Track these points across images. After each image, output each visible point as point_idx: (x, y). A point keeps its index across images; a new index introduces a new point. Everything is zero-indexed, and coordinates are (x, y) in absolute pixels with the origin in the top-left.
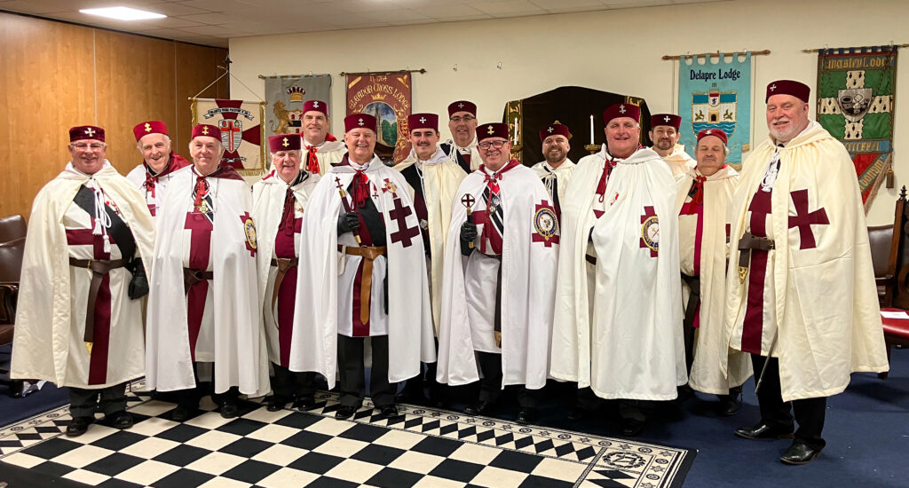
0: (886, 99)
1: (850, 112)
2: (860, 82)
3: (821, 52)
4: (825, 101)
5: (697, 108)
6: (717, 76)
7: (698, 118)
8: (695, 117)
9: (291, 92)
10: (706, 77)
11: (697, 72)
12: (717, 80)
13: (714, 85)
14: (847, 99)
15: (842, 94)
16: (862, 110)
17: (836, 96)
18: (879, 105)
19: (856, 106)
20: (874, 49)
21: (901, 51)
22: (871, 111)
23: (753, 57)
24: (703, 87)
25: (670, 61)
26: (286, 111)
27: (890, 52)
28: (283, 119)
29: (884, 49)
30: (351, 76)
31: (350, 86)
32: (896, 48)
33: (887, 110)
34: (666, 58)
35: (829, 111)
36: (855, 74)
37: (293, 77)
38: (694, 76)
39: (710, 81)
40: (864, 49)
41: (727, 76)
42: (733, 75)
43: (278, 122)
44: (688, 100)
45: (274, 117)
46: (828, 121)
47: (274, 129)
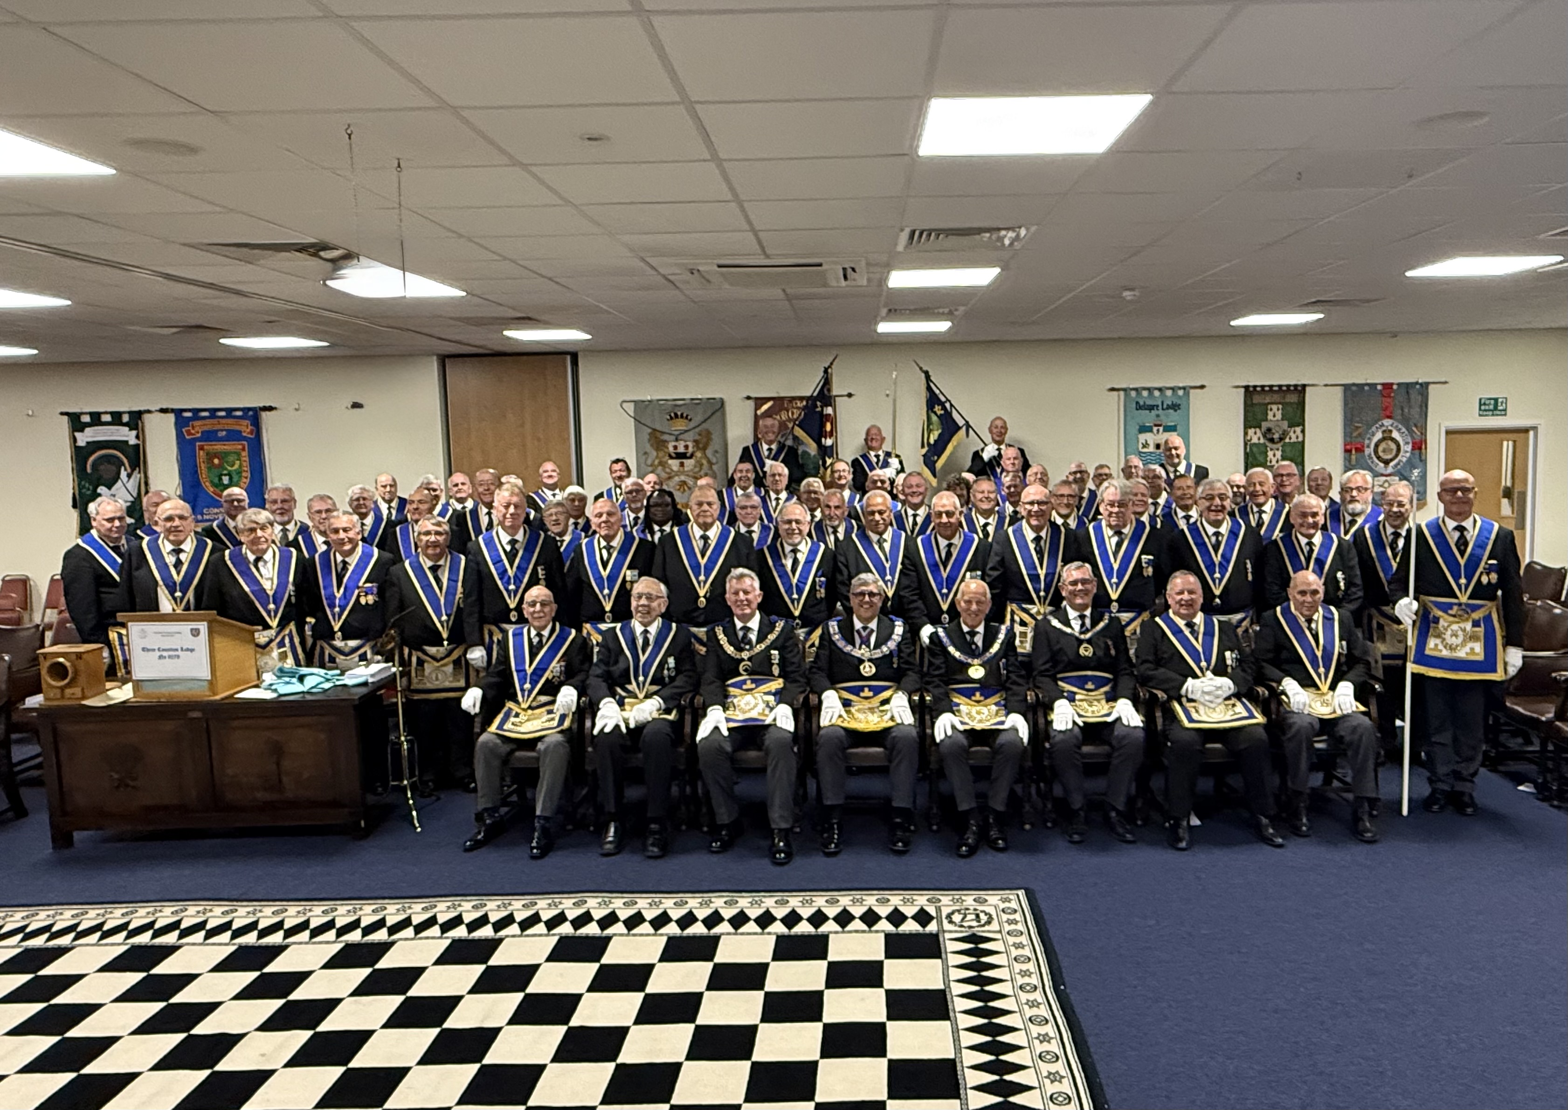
0: (1298, 430)
1: (1272, 440)
2: (1279, 416)
3: (1247, 388)
4: (1251, 432)
5: (1142, 438)
6: (1160, 408)
7: (1144, 447)
8: (1140, 446)
9: (671, 418)
10: (1151, 408)
11: (1142, 403)
12: (1160, 412)
13: (1158, 416)
14: (1269, 430)
15: (1265, 425)
16: (1281, 439)
17: (1260, 427)
18: (1294, 435)
19: (1276, 436)
20: (1288, 386)
21: (1308, 389)
22: (1287, 440)
23: (1192, 391)
24: (1148, 418)
25: (1115, 393)
26: (666, 441)
27: (1300, 390)
28: (661, 450)
29: (1296, 386)
30: (762, 400)
32: (1304, 386)
33: (1300, 439)
34: (1113, 389)
35: (1255, 440)
36: (1274, 407)
37: (675, 400)
38: (1139, 407)
39: (1154, 412)
40: (1280, 386)
41: (1169, 407)
42: (1175, 407)
43: (655, 453)
44: (1134, 429)
45: (648, 448)
46: (1255, 449)
47: (649, 462)
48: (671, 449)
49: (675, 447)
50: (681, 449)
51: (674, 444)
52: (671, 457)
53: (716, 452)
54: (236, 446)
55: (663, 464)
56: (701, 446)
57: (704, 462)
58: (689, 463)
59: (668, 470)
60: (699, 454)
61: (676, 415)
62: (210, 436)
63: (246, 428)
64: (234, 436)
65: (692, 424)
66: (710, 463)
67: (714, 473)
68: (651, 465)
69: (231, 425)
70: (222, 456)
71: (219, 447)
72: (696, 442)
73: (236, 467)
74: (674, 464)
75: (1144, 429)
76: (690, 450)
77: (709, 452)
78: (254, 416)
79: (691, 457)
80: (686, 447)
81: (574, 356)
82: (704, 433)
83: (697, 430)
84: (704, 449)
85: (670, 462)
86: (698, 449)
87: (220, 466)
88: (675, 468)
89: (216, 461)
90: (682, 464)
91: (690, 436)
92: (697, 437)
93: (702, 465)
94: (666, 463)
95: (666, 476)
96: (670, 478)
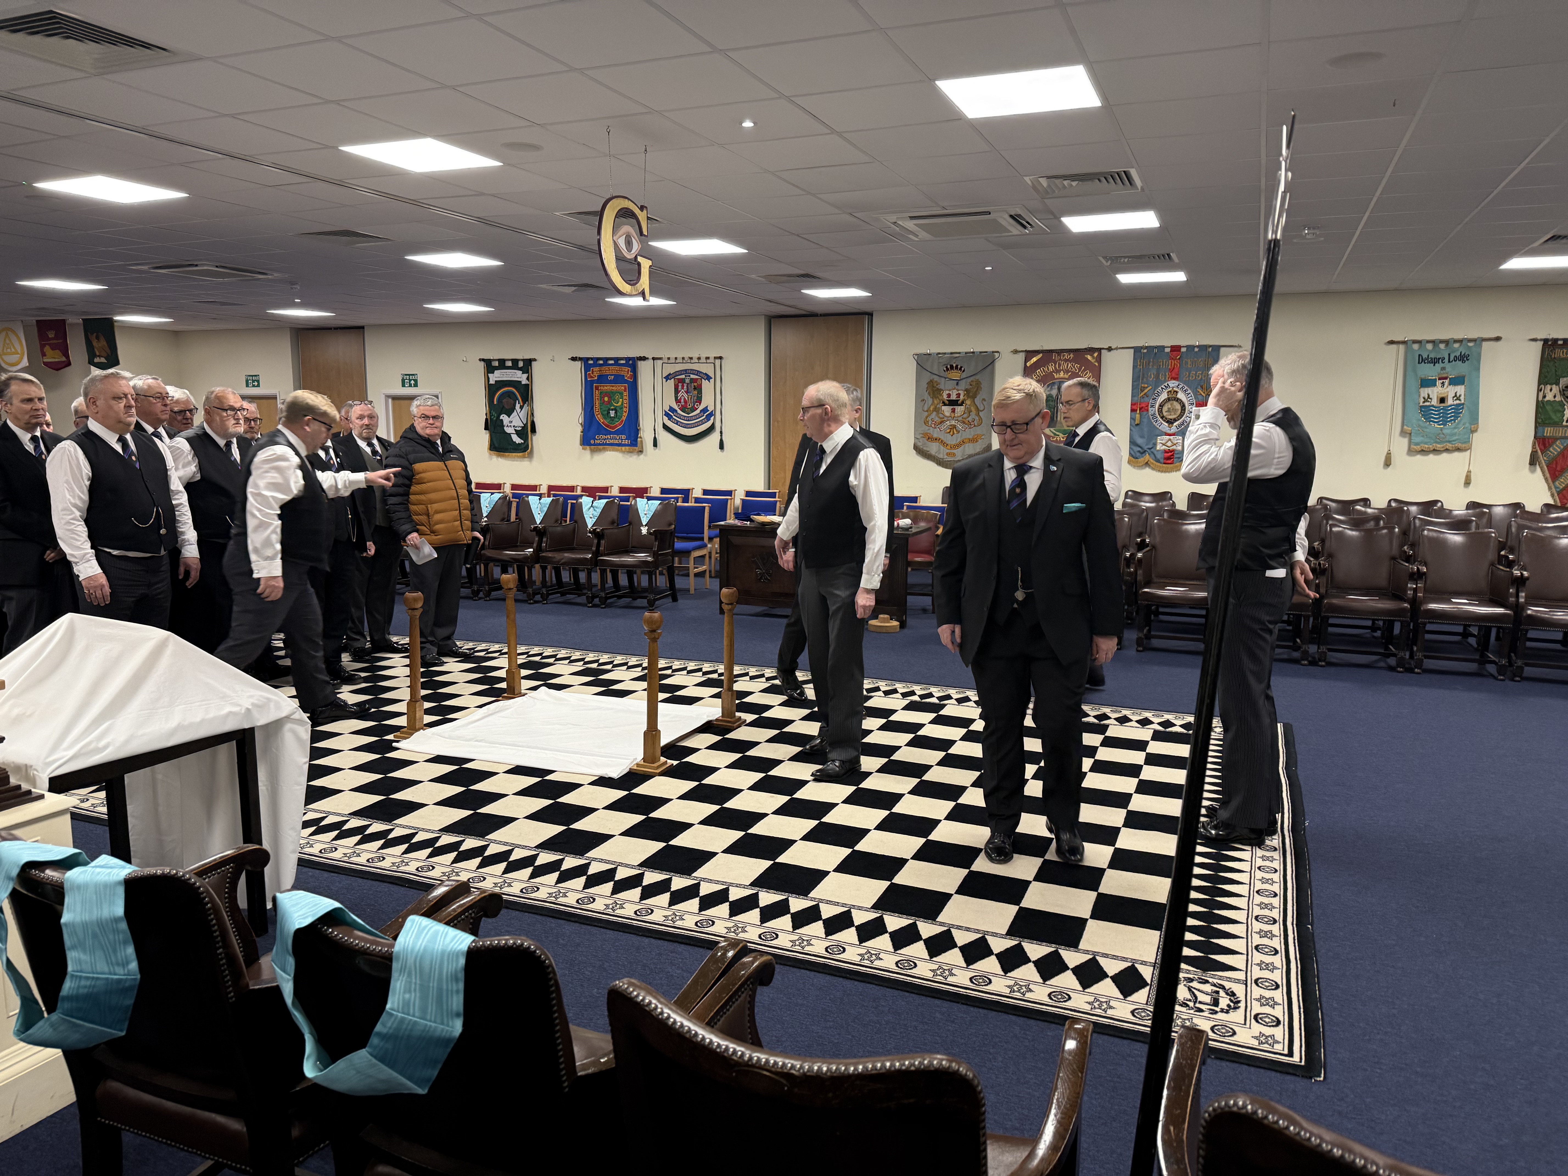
3: (1546, 341)
4: (1546, 388)
5: (1424, 391)
6: (1446, 360)
7: (1425, 400)
8: (1421, 399)
9: (948, 369)
10: (1435, 361)
11: (1425, 356)
12: (1446, 364)
13: (1443, 368)
15: (1563, 382)
23: (1484, 344)
24: (1430, 371)
25: (1394, 346)
26: (941, 390)
28: (936, 398)
30: (1029, 354)
31: (1028, 364)
34: (1392, 342)
37: (952, 353)
38: (1422, 360)
39: (1438, 366)
41: (1456, 360)
42: (1463, 359)
43: (930, 401)
44: (1413, 383)
45: (926, 396)
46: (1548, 408)
47: (926, 409)
48: (945, 397)
49: (949, 395)
50: (953, 397)
51: (948, 392)
52: (945, 405)
53: (984, 400)
54: (621, 387)
55: (937, 410)
56: (971, 394)
57: (973, 409)
58: (959, 410)
59: (941, 416)
60: (968, 402)
61: (952, 367)
62: (602, 379)
63: (626, 372)
64: (619, 379)
65: (964, 375)
66: (978, 410)
67: (981, 419)
68: (927, 411)
69: (614, 370)
70: (610, 395)
71: (607, 388)
72: (966, 390)
73: (620, 404)
74: (947, 410)
75: (1427, 383)
76: (962, 397)
77: (977, 401)
78: (632, 363)
79: (961, 405)
80: (959, 395)
81: (870, 315)
82: (974, 384)
83: (969, 380)
84: (974, 397)
85: (944, 408)
86: (969, 397)
87: (609, 402)
88: (947, 414)
89: (606, 399)
90: (953, 411)
91: (963, 385)
92: (968, 387)
93: (970, 412)
94: (940, 409)
95: (940, 420)
96: (942, 422)
